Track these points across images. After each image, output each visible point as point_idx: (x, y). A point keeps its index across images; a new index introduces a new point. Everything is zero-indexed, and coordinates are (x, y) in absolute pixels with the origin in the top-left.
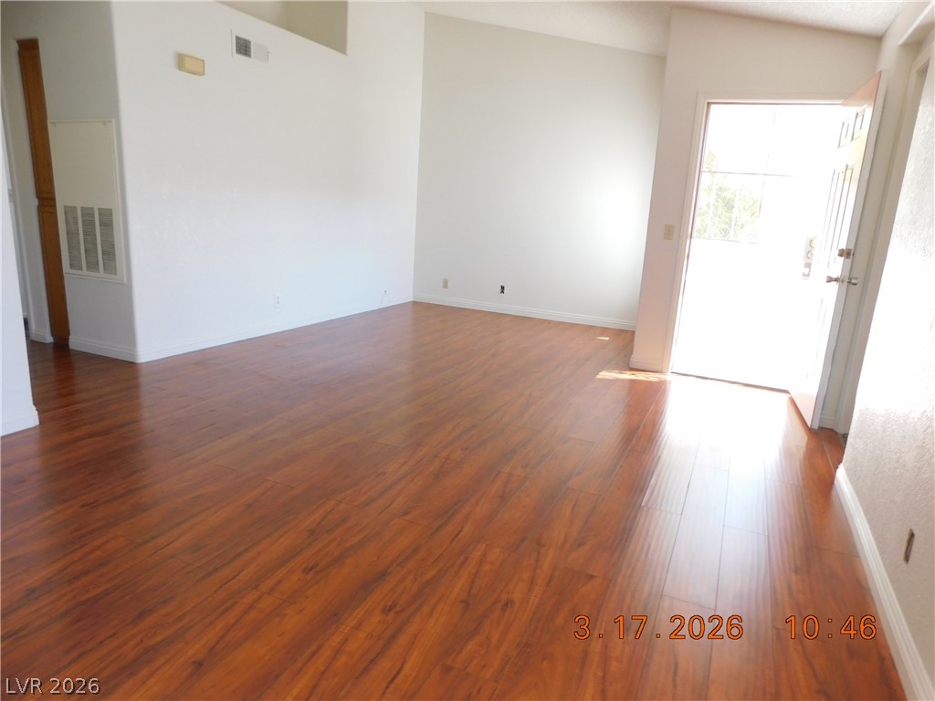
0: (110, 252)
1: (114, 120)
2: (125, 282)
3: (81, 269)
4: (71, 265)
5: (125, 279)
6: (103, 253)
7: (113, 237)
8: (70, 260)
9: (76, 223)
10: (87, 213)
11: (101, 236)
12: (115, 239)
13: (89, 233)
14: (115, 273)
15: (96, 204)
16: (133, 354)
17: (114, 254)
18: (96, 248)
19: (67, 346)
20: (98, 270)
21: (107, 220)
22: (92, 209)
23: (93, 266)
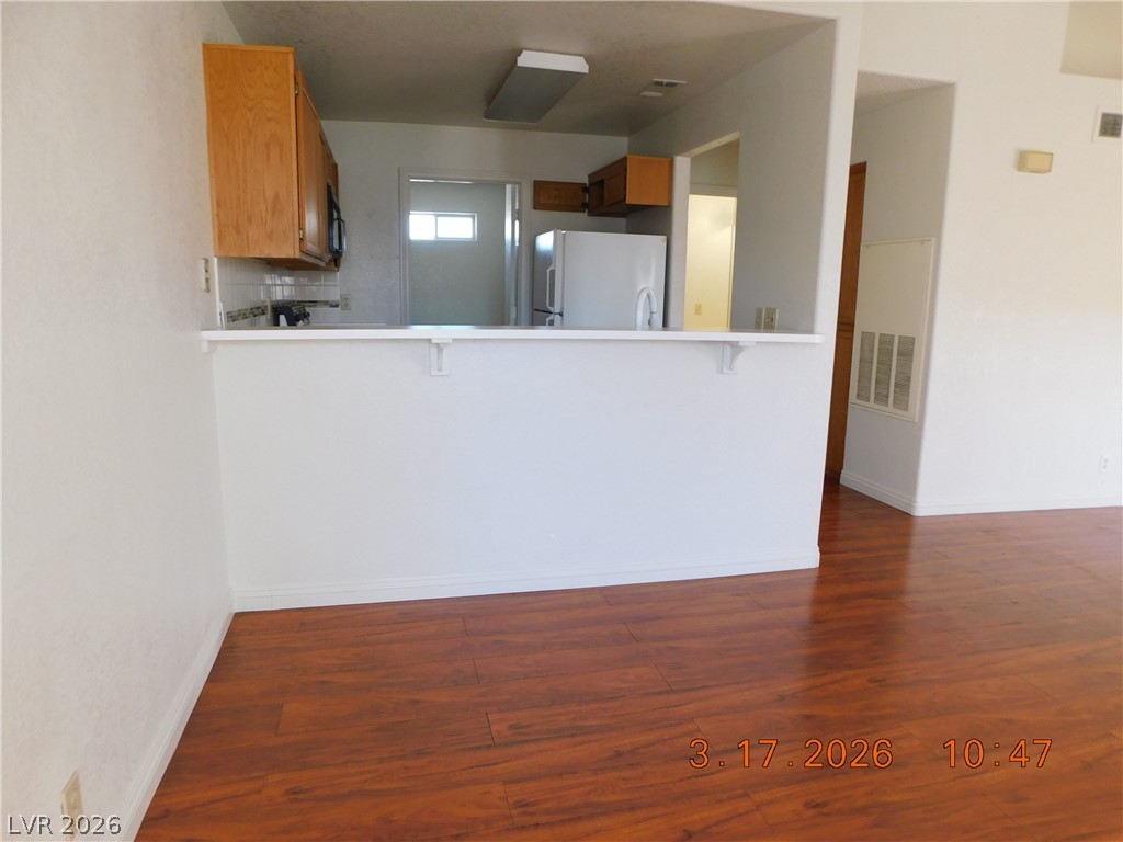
0: (904, 386)
1: (934, 240)
2: (916, 420)
3: (868, 400)
4: (858, 395)
5: (917, 414)
6: (896, 385)
7: (910, 368)
8: (859, 390)
9: (872, 351)
10: (886, 341)
11: (897, 367)
12: (913, 371)
13: (885, 363)
14: (906, 409)
15: (897, 330)
16: (911, 505)
17: (908, 387)
18: (889, 379)
19: (839, 481)
20: (887, 404)
21: (907, 349)
22: (893, 336)
23: (882, 398)
